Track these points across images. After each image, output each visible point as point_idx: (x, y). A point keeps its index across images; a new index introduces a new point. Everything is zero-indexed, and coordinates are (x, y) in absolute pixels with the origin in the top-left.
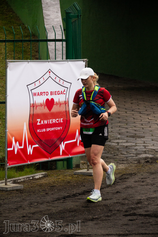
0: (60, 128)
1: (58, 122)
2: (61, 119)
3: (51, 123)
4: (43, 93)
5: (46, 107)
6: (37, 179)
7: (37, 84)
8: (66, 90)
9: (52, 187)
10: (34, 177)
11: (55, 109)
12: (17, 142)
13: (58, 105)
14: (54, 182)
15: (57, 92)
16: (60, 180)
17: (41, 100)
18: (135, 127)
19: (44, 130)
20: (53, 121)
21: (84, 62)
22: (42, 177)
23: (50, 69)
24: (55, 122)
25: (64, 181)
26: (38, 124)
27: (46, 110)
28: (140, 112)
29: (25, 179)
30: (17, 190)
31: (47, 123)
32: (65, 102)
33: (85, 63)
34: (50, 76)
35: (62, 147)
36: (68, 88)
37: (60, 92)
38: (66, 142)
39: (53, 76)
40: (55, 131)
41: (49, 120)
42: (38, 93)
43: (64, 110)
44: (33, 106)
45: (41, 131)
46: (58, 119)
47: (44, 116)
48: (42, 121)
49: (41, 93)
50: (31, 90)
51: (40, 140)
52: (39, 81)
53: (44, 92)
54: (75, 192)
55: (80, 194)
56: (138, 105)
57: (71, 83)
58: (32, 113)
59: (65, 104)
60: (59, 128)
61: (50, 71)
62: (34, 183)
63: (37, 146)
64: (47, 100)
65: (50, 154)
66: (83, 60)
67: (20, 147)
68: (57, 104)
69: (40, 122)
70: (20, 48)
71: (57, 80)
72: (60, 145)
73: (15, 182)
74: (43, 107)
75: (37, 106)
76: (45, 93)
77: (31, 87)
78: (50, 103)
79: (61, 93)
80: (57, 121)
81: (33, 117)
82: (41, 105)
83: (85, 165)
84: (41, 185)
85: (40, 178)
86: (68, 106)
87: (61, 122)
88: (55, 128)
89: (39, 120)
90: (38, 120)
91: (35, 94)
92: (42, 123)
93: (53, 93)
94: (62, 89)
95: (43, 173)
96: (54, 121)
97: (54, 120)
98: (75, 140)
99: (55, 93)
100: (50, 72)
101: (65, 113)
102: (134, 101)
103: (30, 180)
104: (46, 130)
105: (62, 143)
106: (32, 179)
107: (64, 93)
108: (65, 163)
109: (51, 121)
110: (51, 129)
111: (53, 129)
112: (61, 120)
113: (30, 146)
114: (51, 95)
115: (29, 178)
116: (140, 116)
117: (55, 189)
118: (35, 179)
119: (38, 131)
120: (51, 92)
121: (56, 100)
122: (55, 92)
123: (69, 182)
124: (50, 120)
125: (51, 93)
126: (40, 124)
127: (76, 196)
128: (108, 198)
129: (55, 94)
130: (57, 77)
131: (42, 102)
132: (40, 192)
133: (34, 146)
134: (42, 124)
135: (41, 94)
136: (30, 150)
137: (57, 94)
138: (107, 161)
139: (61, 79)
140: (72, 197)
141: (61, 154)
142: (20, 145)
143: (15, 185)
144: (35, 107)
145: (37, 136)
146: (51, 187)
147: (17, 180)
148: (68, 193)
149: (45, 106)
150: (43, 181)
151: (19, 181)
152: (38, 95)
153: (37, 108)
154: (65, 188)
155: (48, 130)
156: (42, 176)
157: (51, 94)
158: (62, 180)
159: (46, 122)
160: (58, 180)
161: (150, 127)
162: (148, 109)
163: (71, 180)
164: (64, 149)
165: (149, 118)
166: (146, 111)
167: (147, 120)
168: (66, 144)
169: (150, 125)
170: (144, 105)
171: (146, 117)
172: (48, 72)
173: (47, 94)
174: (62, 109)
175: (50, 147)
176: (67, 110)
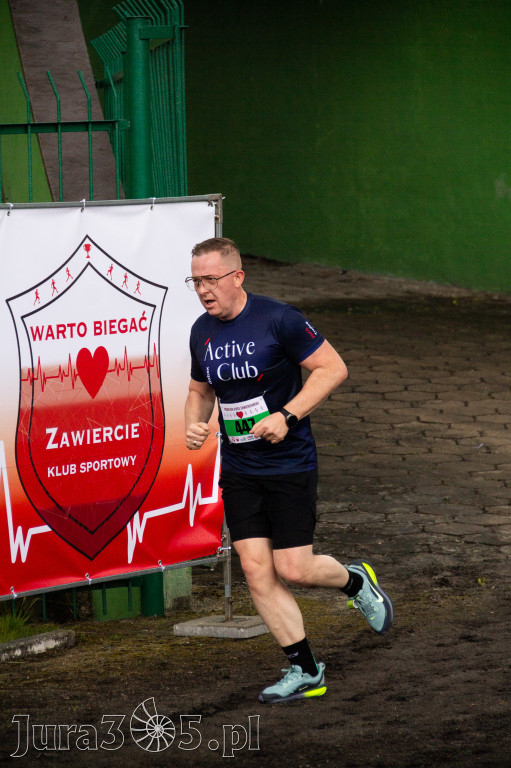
0: (130, 461)
1: (122, 437)
2: (133, 425)
3: (95, 441)
4: (68, 329)
5: (79, 382)
6: (41, 656)
8: (148, 316)
9: (105, 682)
10: (29, 650)
11: (112, 388)
13: (124, 374)
14: (108, 667)
15: (116, 324)
16: (126, 657)
17: (59, 354)
19: (72, 469)
20: (105, 435)
21: (211, 204)
22: (56, 648)
23: (87, 236)
24: (111, 439)
25: (144, 659)
26: (51, 446)
27: (80, 394)
28: (383, 394)
31: (81, 443)
32: (147, 360)
33: (212, 209)
34: (89, 264)
35: (136, 530)
36: (155, 306)
37: (129, 323)
38: (148, 515)
39: (102, 263)
40: (111, 472)
41: (88, 431)
42: (50, 327)
43: (143, 390)
44: (31, 378)
45: (60, 471)
46: (120, 427)
47: (71, 417)
48: (65, 435)
49: (61, 330)
50: (22, 318)
51: (58, 506)
52: (50, 281)
53: (71, 325)
54: (198, 702)
55: (219, 709)
56: (370, 369)
57: (166, 288)
58: (27, 403)
59: (145, 369)
60: (125, 462)
61: (87, 242)
62: (31, 669)
63: (45, 529)
64: (84, 353)
65: (91, 560)
66: (206, 197)
68: (118, 368)
69: (58, 439)
71: (118, 276)
72: (129, 526)
74: (68, 380)
75: (45, 380)
76: (75, 329)
77: (22, 306)
78: (92, 366)
79: (132, 328)
80: (119, 435)
81: (31, 420)
82: (61, 374)
84: (61, 679)
85: (49, 654)
86: (159, 375)
87: (133, 436)
88: (111, 460)
89: (53, 431)
90: (48, 431)
91: (37, 334)
92: (65, 441)
93: (103, 328)
94: (134, 311)
95: (60, 632)
96: (109, 435)
97: (108, 432)
98: (181, 506)
99: (112, 327)
100: (88, 248)
101: (146, 404)
103: (15, 660)
104: (78, 468)
105: (137, 516)
106: (22, 657)
107: (144, 324)
109: (95, 436)
110: (96, 466)
111: (103, 464)
112: (134, 431)
113: (20, 529)
114: (96, 334)
115: (9, 651)
116: (386, 411)
118: (34, 655)
119: (50, 472)
120: (96, 323)
121: (115, 354)
122: (111, 321)
123: (163, 664)
124: (95, 430)
125: (96, 328)
126: (56, 446)
129: (111, 333)
130: (115, 265)
131: (64, 363)
132: (62, 702)
133: (32, 531)
134: (65, 445)
135: (58, 332)
136: (19, 546)
137: (116, 329)
139: (129, 275)
141: (129, 561)
144: (38, 384)
145: (47, 493)
146: (99, 683)
149: (75, 376)
150: (66, 662)
152: (48, 335)
153: (46, 387)
155: (86, 467)
156: (58, 643)
157: (98, 331)
158: (135, 657)
159: (78, 438)
160: (119, 657)
161: (430, 451)
162: (411, 381)
163: (168, 657)
164: (141, 541)
165: (423, 418)
166: (406, 389)
167: (415, 423)
168: (149, 520)
169: (430, 443)
170: (395, 367)
171: (407, 412)
172: (82, 248)
173: (82, 332)
174: (138, 387)
175: (92, 533)
176: (155, 389)
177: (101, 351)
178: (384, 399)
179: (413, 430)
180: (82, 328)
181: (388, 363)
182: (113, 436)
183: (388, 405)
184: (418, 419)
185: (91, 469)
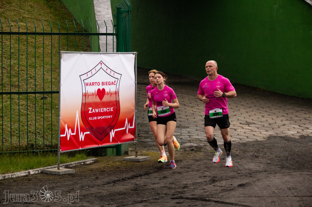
0: (111, 117)
1: (109, 111)
2: (112, 108)
3: (101, 111)
4: (95, 84)
5: (97, 97)
6: (88, 164)
7: (90, 74)
8: (116, 81)
9: (102, 171)
10: (85, 163)
11: (106, 99)
12: (70, 129)
13: (109, 95)
14: (104, 168)
15: (108, 83)
16: (109, 165)
17: (93, 90)
18: (180, 118)
19: (95, 118)
20: (104, 110)
21: (134, 54)
22: (92, 163)
23: (101, 61)
24: (106, 111)
25: (113, 166)
26: (90, 112)
27: (97, 100)
28: (185, 104)
29: (77, 164)
30: (69, 174)
31: (98, 112)
32: (116, 92)
33: (134, 56)
34: (101, 68)
35: (112, 134)
36: (118, 79)
37: (111, 83)
38: (115, 130)
39: (104, 68)
40: (105, 119)
41: (100, 109)
42: (90, 83)
43: (114, 99)
44: (85, 95)
45: (92, 118)
46: (108, 108)
47: (95, 105)
48: (94, 110)
49: (93, 84)
50: (83, 80)
51: (92, 127)
52: (91, 72)
53: (96, 83)
54: (124, 177)
55: (129, 179)
56: (183, 98)
57: (121, 75)
58: (84, 101)
59: (115, 94)
60: (109, 117)
61: (101, 62)
62: (85, 168)
63: (88, 133)
64: (99, 90)
65: (101, 141)
66: (132, 53)
67: (72, 134)
68: (108, 94)
69: (92, 111)
70: (73, 42)
71: (109, 71)
72: (110, 133)
73: (67, 167)
74: (95, 96)
75: (89, 96)
76: (97, 84)
77: (83, 77)
78: (101, 93)
79: (112, 84)
80: (108, 110)
81: (85, 106)
82: (93, 95)
83: (133, 152)
84: (92, 170)
85: (90, 164)
86: (119, 96)
87: (112, 111)
88: (105, 116)
89: (90, 109)
90: (89, 108)
91: (87, 84)
92: (94, 111)
93: (104, 84)
94: (113, 80)
95: (94, 159)
96: (105, 110)
97: (105, 109)
98: (124, 128)
99: (106, 83)
100: (101, 64)
101: (115, 103)
102: (179, 94)
103: (81, 165)
104: (97, 118)
105: (112, 130)
106: (83, 165)
107: (115, 83)
108: (115, 149)
109: (101, 110)
110: (102, 117)
111: (103, 117)
112: (112, 109)
113: (82, 132)
114: (102, 85)
115: (80, 163)
116: (185, 108)
117: (105, 174)
118: (86, 164)
119: (90, 119)
120: (102, 82)
121: (107, 90)
122: (106, 82)
123: (118, 167)
124: (101, 109)
125: (102, 84)
126: (91, 112)
127: (126, 180)
128: (155, 182)
129: (106, 85)
130: (108, 68)
131: (94, 92)
132: (91, 176)
133: (85, 133)
134: (93, 112)
135: (92, 84)
136: (82, 137)
137: (108, 84)
138: (154, 148)
139: (111, 71)
140: (121, 181)
141: (111, 141)
142: (73, 132)
143: (67, 169)
144: (87, 97)
145: (89, 124)
146: (101, 171)
147: (69, 165)
148: (117, 178)
149: (96, 95)
150: (94, 167)
151: (70, 166)
152: (90, 85)
153: (89, 97)
154: (115, 173)
155: (99, 118)
156: (93, 161)
157: (103, 84)
158: (112, 165)
159: (97, 111)
160: (107, 165)
161: (194, 118)
162: (192, 101)
163: (120, 166)
164: (114, 137)
165: (194, 110)
166: (191, 103)
167: (192, 112)
168: (116, 131)
169: (194, 116)
170: (188, 98)
171: (190, 109)
172: (100, 64)
173: (99, 84)
174: (113, 98)
175: (101, 134)
176: (117, 99)
177: (104, 90)
178: (185, 106)
179: (191, 113)
180: (99, 83)
181: (187, 97)
182: (106, 110)
183: (185, 107)
184: (193, 110)
185: (100, 118)
